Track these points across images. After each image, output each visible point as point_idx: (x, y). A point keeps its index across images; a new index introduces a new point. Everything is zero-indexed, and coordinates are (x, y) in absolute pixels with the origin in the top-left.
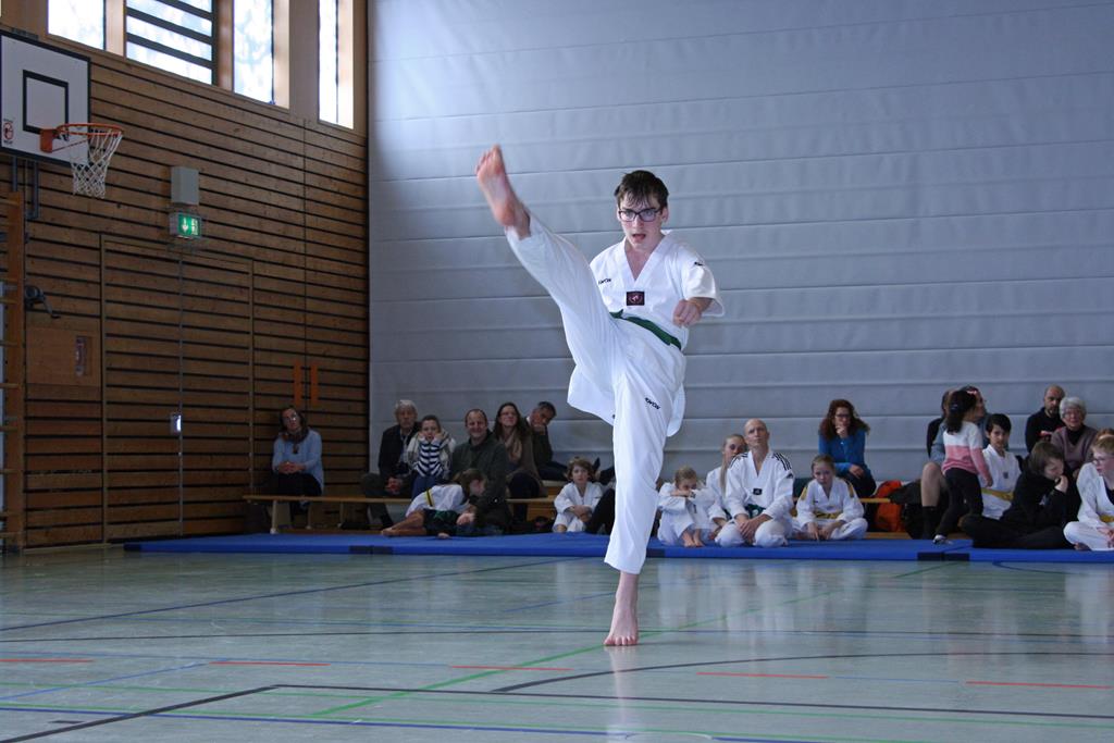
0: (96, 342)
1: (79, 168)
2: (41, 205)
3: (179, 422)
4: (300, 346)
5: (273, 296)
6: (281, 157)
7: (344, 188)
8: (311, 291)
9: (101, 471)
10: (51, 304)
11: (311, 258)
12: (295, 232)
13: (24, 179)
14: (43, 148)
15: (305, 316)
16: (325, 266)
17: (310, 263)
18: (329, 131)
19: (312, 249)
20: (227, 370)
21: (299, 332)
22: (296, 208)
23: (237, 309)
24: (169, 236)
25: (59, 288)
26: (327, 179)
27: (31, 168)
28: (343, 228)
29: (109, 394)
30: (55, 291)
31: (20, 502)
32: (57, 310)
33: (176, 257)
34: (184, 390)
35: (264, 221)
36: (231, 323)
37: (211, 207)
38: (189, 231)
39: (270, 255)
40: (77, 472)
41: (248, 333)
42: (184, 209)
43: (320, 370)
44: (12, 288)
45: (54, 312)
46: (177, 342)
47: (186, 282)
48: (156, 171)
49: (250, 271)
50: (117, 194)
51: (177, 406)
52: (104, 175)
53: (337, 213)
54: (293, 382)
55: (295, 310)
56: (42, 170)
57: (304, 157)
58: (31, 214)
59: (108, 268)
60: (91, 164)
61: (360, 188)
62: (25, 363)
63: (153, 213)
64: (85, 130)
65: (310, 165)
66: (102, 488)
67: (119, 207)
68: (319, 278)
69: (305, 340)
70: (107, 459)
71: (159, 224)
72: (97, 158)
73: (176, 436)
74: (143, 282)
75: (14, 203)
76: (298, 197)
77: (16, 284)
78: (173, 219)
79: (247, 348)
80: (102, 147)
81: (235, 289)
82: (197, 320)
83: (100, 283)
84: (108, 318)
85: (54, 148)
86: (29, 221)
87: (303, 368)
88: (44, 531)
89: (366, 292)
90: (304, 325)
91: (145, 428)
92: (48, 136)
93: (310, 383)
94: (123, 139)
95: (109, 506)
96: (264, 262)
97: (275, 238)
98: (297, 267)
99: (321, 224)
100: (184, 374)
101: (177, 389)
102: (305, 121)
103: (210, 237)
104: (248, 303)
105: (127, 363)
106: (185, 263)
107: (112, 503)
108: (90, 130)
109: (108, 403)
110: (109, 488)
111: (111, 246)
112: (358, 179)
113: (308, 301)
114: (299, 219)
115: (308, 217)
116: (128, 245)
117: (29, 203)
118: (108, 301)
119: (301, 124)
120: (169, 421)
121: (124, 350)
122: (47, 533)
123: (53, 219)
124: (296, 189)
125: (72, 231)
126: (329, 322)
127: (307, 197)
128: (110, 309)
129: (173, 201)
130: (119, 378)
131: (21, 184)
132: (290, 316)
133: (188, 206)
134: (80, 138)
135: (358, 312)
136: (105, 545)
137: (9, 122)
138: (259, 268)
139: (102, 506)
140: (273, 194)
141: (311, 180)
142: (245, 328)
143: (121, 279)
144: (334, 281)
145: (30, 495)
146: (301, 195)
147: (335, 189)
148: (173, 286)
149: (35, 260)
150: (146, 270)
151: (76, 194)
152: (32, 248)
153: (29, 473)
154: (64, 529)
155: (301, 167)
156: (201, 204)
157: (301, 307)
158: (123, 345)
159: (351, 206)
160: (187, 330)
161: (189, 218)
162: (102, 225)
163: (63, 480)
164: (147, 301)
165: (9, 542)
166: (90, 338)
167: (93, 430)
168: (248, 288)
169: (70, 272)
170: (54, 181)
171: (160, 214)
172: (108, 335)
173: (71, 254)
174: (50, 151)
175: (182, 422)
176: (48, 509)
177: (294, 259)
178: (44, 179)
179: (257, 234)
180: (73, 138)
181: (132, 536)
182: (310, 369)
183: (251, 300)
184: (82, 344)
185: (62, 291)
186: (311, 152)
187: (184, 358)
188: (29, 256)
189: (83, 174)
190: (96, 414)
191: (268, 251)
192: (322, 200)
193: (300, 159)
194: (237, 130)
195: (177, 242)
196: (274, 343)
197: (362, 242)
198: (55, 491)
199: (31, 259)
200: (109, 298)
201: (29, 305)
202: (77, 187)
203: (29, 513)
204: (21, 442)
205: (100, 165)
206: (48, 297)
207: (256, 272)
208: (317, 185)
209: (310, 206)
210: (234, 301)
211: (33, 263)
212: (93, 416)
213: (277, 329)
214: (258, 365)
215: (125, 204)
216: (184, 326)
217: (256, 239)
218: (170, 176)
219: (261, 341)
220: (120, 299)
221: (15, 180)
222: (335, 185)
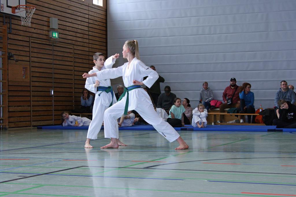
0: (28, 69)
1: (23, 18)
2: (12, 29)
3: (53, 92)
5: (80, 55)
6: (82, 15)
7: (100, 24)
8: (91, 54)
9: (30, 106)
10: (15, 57)
11: (90, 44)
12: (86, 37)
13: (7, 22)
14: (13, 12)
16: (95, 47)
17: (90, 46)
18: (96, 7)
19: (91, 42)
20: (67, 77)
21: (87, 66)
22: (86, 30)
23: (69, 59)
24: (49, 38)
26: (95, 21)
27: (9, 18)
28: (100, 35)
29: (33, 84)
30: (16, 54)
31: (7, 115)
32: (17, 59)
33: (50, 44)
34: (54, 83)
35: (77, 33)
36: (67, 63)
37: (61, 29)
38: (55, 36)
39: (79, 43)
40: (23, 106)
41: (73, 66)
42: (54, 30)
44: (4, 53)
45: (16, 60)
46: (52, 69)
47: (55, 51)
48: (45, 19)
49: (73, 48)
50: (34, 26)
52: (30, 20)
53: (98, 31)
55: (86, 59)
56: (12, 19)
57: (89, 15)
58: (9, 31)
59: (32, 47)
60: (27, 17)
61: (105, 24)
62: (8, 75)
63: (45, 31)
64: (25, 7)
65: (90, 17)
66: (30, 111)
67: (35, 29)
68: (93, 50)
70: (32, 102)
71: (46, 34)
72: (28, 15)
73: (52, 96)
74: (42, 51)
75: (5, 28)
77: (5, 52)
78: (50, 33)
79: (72, 70)
80: (30, 12)
81: (69, 53)
82: (58, 62)
83: (29, 52)
84: (32, 62)
86: (9, 33)
88: (14, 123)
90: (89, 64)
91: (42, 94)
92: (14, 9)
94: (36, 9)
95: (33, 116)
96: (77, 45)
97: (80, 38)
98: (87, 47)
99: (93, 34)
100: (54, 78)
101: (52, 82)
102: (89, 4)
103: (61, 38)
104: (72, 57)
105: (38, 75)
106: (54, 46)
107: (33, 115)
108: (26, 7)
109: (32, 86)
110: (33, 111)
111: (32, 41)
112: (104, 21)
113: (90, 57)
114: (87, 33)
115: (90, 32)
116: (38, 40)
117: (8, 28)
118: (32, 57)
119: (87, 5)
120: (50, 92)
121: (37, 71)
122: (15, 124)
123: (16, 33)
124: (86, 24)
125: (21, 36)
127: (89, 26)
128: (32, 59)
129: (51, 27)
130: (35, 79)
131: (6, 23)
132: (85, 61)
133: (55, 29)
134: (24, 9)
136: (32, 127)
137: (3, 5)
138: (75, 47)
139: (30, 116)
140: (79, 25)
141: (90, 21)
142: (71, 65)
143: (35, 50)
145: (10, 113)
146: (88, 26)
148: (51, 52)
149: (11, 45)
150: (43, 48)
151: (23, 26)
152: (10, 41)
153: (10, 106)
154: (20, 123)
155: (87, 17)
156: (59, 29)
157: (88, 59)
158: (36, 70)
159: (102, 29)
160: (55, 65)
161: (55, 33)
162: (30, 35)
163: (19, 109)
164: (43, 57)
165: (4, 126)
166: (27, 68)
167: (28, 94)
168: (72, 53)
169: (20, 48)
170: (15, 22)
171: (46, 31)
172: (32, 67)
173: (21, 43)
174: (15, 13)
175: (54, 92)
176: (15, 117)
177: (86, 45)
178: (13, 21)
179: (75, 37)
180: (21, 9)
181: (39, 125)
184: (25, 69)
185: (18, 54)
186: (90, 13)
187: (54, 73)
188: (9, 44)
189: (24, 20)
190: (29, 89)
192: (94, 27)
193: (87, 15)
194: (69, 7)
195: (51, 39)
196: (80, 69)
197: (106, 40)
198: (17, 112)
199: (9, 45)
201: (9, 58)
202: (22, 23)
203: (10, 118)
204: (7, 97)
205: (29, 17)
206: (14, 55)
208: (92, 23)
209: (90, 29)
210: (68, 57)
211: (10, 46)
212: (28, 90)
213: (81, 65)
214: (75, 75)
215: (36, 28)
216: (54, 64)
217: (75, 39)
218: (49, 20)
219: (76, 68)
220: (35, 56)
221: (4, 22)
222: (97, 23)
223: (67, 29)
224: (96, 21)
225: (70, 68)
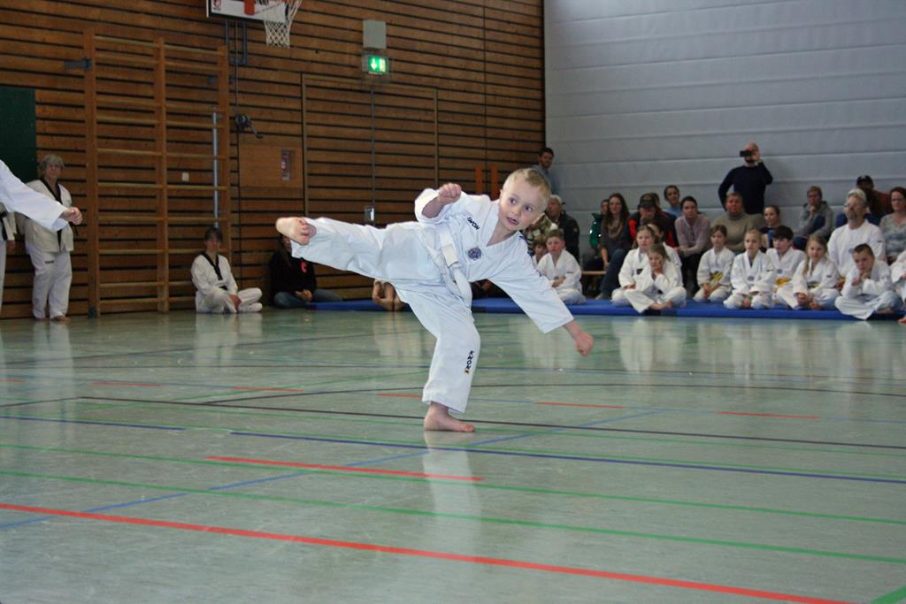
0: (299, 155)
2: (250, 54)
3: (372, 214)
4: (481, 153)
5: (456, 116)
6: (463, 8)
7: (521, 29)
8: (491, 111)
10: (257, 127)
11: (491, 86)
12: (474, 65)
13: (235, 36)
14: (247, 13)
15: (486, 132)
16: (504, 91)
17: (490, 89)
19: (491, 78)
21: (482, 143)
22: (476, 46)
23: (422, 127)
24: (362, 73)
25: (267, 115)
26: (505, 23)
27: (240, 27)
28: (521, 61)
29: (310, 193)
30: (262, 117)
32: (260, 131)
33: (368, 89)
34: (376, 189)
35: (445, 58)
36: (417, 138)
37: (397, 49)
38: (378, 68)
39: (453, 84)
41: (433, 145)
42: (376, 52)
43: (499, 172)
44: (221, 116)
45: (259, 133)
46: (370, 153)
47: (377, 107)
48: (349, 24)
49: (434, 96)
51: (371, 201)
53: (514, 49)
54: (474, 181)
55: (475, 126)
56: (250, 28)
57: (484, 7)
58: (241, 61)
59: (308, 99)
61: (537, 29)
62: (238, 171)
63: (348, 56)
65: (489, 13)
67: (317, 52)
68: (499, 101)
69: (486, 149)
71: (353, 64)
74: (337, 108)
75: (223, 54)
76: (478, 38)
77: (224, 113)
78: (364, 60)
79: (433, 156)
81: (421, 112)
82: (388, 136)
83: (301, 111)
85: (256, 11)
86: (239, 66)
87: (483, 171)
89: (543, 110)
92: (250, 2)
93: (490, 182)
96: (448, 90)
97: (457, 71)
98: (479, 93)
99: (500, 58)
100: (377, 177)
101: (371, 189)
103: (397, 72)
104: (433, 122)
105: (326, 169)
106: (375, 93)
109: (310, 200)
111: (310, 82)
112: (536, 22)
113: (488, 119)
114: (480, 55)
115: (488, 54)
116: (326, 81)
117: (239, 52)
118: (308, 124)
120: (363, 213)
121: (323, 160)
123: (260, 64)
124: (475, 32)
125: (277, 72)
126: (509, 134)
127: (487, 38)
128: (309, 130)
129: (365, 46)
130: (319, 181)
131: (231, 39)
132: (471, 131)
133: (377, 49)
135: (537, 126)
138: (443, 95)
140: (455, 37)
141: (489, 24)
142: (430, 141)
143: (319, 107)
144: (513, 102)
145: (243, 268)
146: (481, 36)
147: (514, 31)
148: (366, 110)
149: (246, 96)
150: (342, 100)
152: (243, 86)
153: (245, 252)
155: (481, 15)
156: (388, 47)
157: (482, 124)
158: (322, 156)
159: (527, 43)
160: (379, 144)
161: (378, 58)
162: (303, 66)
164: (343, 123)
166: (294, 152)
168: (433, 110)
169: (274, 103)
171: (353, 56)
172: (309, 149)
173: (277, 90)
174: (253, 13)
175: (375, 213)
177: (474, 87)
178: (252, 34)
179: (441, 68)
182: (490, 171)
183: (436, 120)
184: (287, 157)
185: (269, 117)
186: (491, 3)
188: (239, 92)
190: (300, 207)
191: (451, 81)
192: (500, 40)
193: (481, 9)
195: (367, 77)
196: (457, 152)
197: (539, 71)
199: (241, 95)
200: (309, 121)
201: (240, 129)
203: (244, 282)
206: (253, 122)
207: (439, 98)
208: (496, 28)
209: (490, 45)
210: (419, 121)
211: (244, 98)
212: (297, 209)
213: (459, 141)
214: (442, 169)
215: (323, 50)
216: (376, 141)
217: (440, 72)
218: (362, 26)
219: (444, 151)
220: (319, 121)
221: (227, 36)
222: (513, 28)
223: (418, 48)
224: (509, 22)
225: (424, 150)
